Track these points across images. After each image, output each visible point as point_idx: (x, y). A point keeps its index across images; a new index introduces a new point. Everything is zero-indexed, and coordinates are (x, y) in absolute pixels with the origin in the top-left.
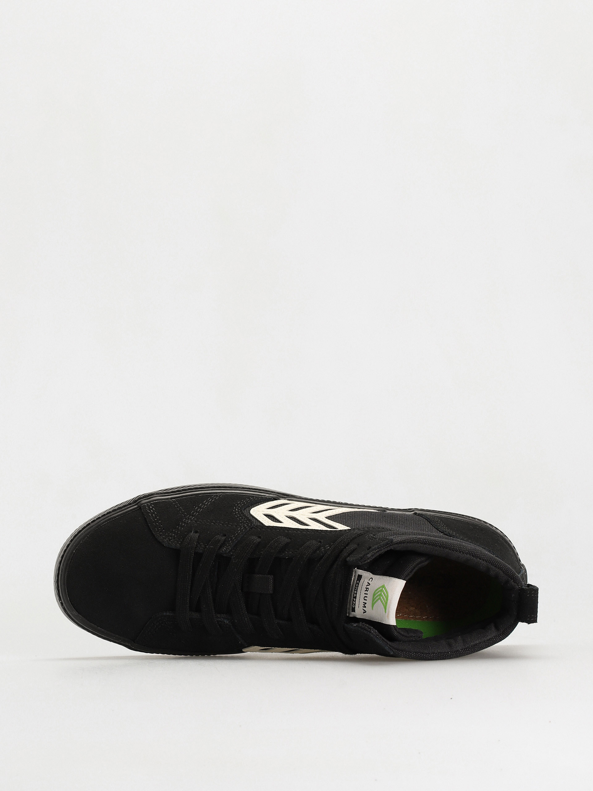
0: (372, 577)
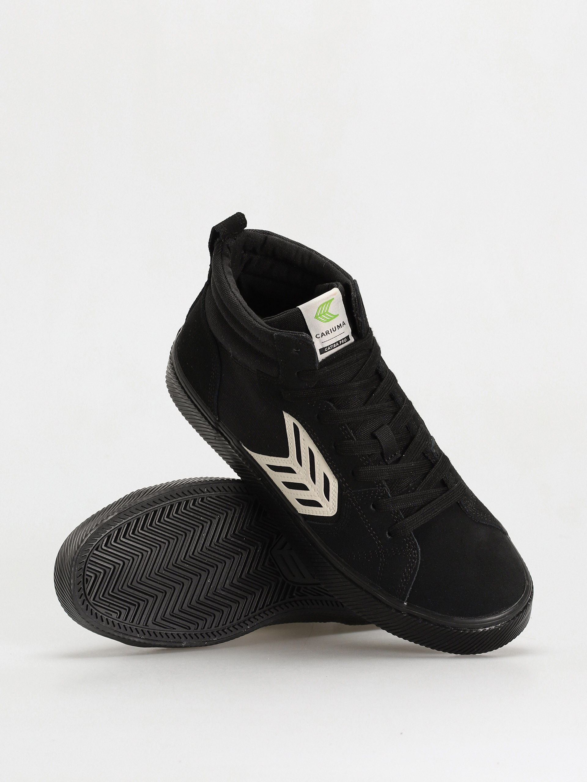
0: (315, 337)
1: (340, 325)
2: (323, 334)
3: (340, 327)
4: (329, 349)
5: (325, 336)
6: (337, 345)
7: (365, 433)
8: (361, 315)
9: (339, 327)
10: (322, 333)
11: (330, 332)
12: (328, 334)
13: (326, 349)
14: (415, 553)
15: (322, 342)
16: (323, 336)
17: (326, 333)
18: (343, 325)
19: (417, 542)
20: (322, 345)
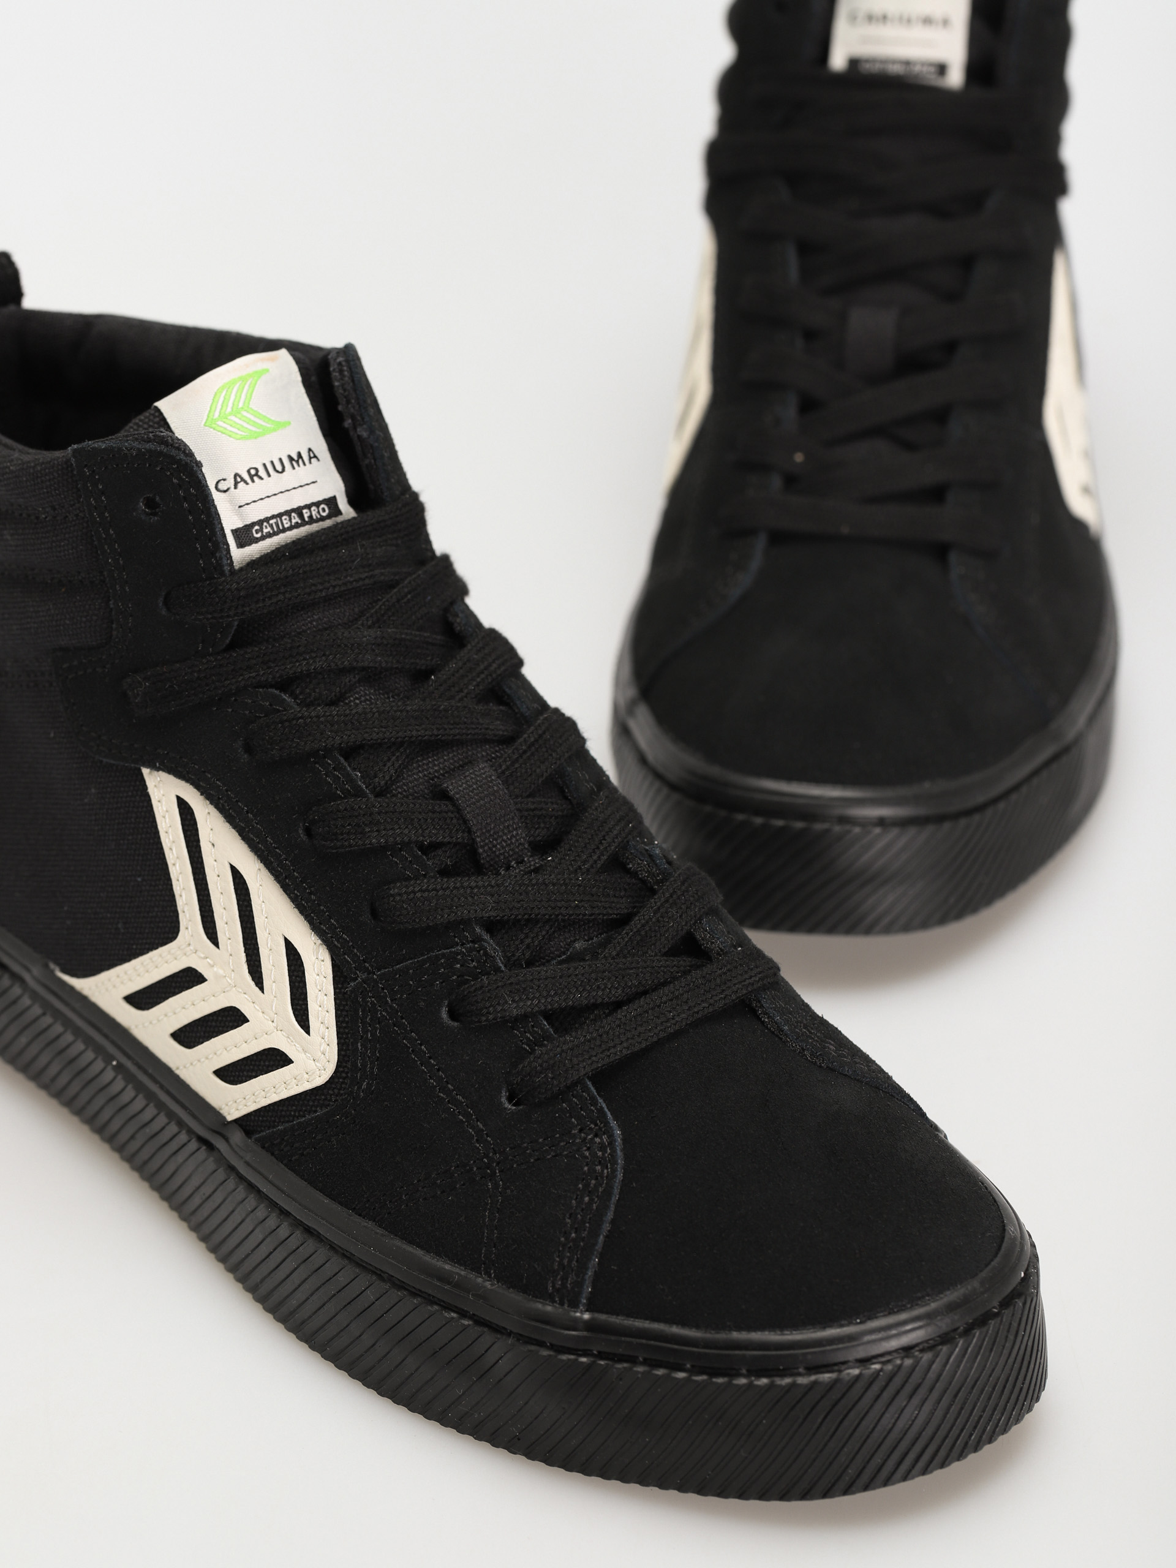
1: (300, 455)
2: (239, 480)
3: (297, 462)
4: (265, 531)
5: (247, 484)
6: (294, 521)
7: (407, 785)
8: (367, 419)
9: (294, 463)
10: (236, 475)
11: (262, 473)
12: (255, 478)
13: (257, 531)
14: (602, 1144)
15: (240, 507)
16: (241, 485)
17: (251, 477)
18: (310, 458)
19: (606, 1110)
20: (241, 516)
